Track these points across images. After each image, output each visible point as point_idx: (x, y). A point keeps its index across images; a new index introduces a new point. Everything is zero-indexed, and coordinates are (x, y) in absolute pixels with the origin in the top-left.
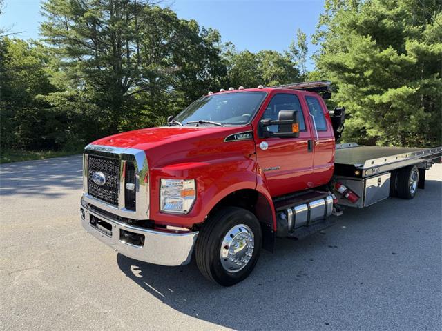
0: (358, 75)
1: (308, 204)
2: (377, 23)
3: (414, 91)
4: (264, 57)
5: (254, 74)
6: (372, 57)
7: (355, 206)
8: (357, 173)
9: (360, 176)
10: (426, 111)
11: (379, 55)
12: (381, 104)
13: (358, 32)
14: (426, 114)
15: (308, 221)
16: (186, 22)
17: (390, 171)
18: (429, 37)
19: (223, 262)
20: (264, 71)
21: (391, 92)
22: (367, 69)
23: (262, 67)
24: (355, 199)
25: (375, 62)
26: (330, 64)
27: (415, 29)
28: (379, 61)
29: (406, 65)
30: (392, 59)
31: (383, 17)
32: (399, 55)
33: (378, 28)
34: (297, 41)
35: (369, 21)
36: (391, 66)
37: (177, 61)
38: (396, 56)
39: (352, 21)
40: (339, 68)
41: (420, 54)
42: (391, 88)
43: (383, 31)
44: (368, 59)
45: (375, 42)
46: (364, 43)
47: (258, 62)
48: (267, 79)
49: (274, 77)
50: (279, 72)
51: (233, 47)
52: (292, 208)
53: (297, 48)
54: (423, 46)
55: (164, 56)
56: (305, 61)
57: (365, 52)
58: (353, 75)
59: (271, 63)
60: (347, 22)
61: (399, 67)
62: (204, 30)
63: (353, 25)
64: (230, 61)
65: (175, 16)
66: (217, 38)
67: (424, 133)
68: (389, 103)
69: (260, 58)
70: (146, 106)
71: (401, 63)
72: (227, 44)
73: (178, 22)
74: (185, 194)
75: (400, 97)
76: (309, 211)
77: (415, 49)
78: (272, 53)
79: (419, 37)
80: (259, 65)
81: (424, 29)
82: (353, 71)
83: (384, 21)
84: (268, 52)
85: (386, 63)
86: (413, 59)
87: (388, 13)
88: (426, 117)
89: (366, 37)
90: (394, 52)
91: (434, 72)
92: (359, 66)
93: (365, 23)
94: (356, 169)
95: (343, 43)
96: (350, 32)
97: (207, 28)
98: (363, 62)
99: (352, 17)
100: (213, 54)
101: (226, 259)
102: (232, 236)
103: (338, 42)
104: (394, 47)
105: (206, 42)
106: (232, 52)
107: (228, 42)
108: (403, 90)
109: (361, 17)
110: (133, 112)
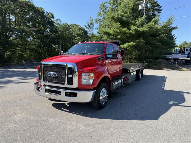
0: (115, 37)
1: (118, 81)
2: (121, 18)
3: (135, 44)
4: (73, 26)
5: (69, 34)
6: (120, 30)
7: (127, 82)
8: (129, 71)
9: (129, 72)
10: (138, 51)
11: (122, 30)
12: (124, 48)
13: (114, 21)
14: (138, 52)
15: (118, 87)
16: (38, 8)
17: (136, 71)
18: (137, 25)
19: (100, 100)
20: (74, 33)
21: (127, 44)
22: (118, 35)
23: (72, 30)
24: (127, 80)
25: (121, 33)
26: (105, 32)
27: (133, 21)
28: (122, 32)
29: (131, 34)
30: (127, 32)
31: (123, 16)
32: (129, 30)
33: (121, 20)
34: (89, 22)
35: (119, 17)
36: (126, 34)
37: (34, 25)
38: (128, 31)
39: (112, 16)
40: (108, 34)
41: (136, 31)
42: (127, 42)
43: (123, 21)
44: (119, 31)
45: (121, 25)
46: (117, 25)
47: (70, 28)
48: (75, 36)
49: (78, 35)
50: (80, 33)
51: (60, 21)
52: (114, 83)
53: (90, 24)
54: (137, 28)
55: (27, 23)
56: (93, 30)
57: (117, 29)
58: (113, 37)
59: (76, 29)
60: (110, 17)
61: (129, 35)
62: (47, 13)
63: (113, 18)
64: (59, 27)
65: (33, 5)
66: (53, 16)
67: (137, 59)
68: (126, 48)
69: (71, 27)
70: (20, 46)
71: (130, 34)
72: (57, 20)
73: (35, 8)
74: (90, 78)
75: (130, 46)
76: (118, 84)
77: (134, 29)
78: (76, 25)
79: (134, 25)
80: (71, 30)
81: (136, 22)
82: (113, 35)
83: (123, 18)
84: (75, 25)
85: (125, 33)
86: (133, 33)
87: (124, 15)
88: (138, 53)
89: (118, 23)
90: (127, 29)
91: (140, 37)
92: (115, 34)
93: (117, 18)
94: (128, 70)
95: (109, 24)
96: (111, 20)
97: (48, 12)
98: (117, 32)
99: (112, 15)
100: (52, 24)
101: (101, 100)
102: (102, 92)
103: (107, 24)
104: (128, 28)
105: (48, 18)
106: (60, 23)
107: (57, 19)
108: (131, 43)
109: (116, 15)
110: (13, 48)
